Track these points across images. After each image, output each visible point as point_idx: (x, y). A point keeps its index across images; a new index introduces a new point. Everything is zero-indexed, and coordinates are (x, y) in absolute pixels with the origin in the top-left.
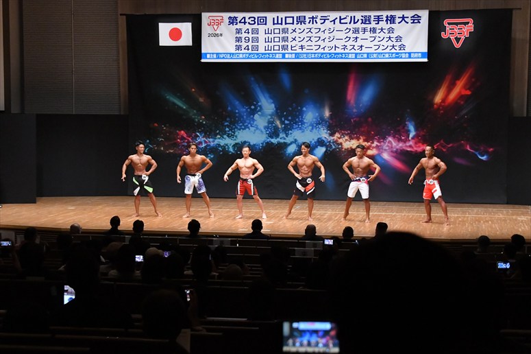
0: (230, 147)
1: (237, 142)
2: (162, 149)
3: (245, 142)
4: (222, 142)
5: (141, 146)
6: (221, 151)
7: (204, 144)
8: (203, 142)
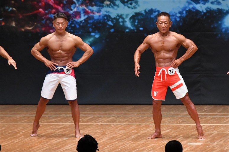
0: (127, 20)
1: (138, 10)
2: (14, 24)
4: (113, 12)
6: (111, 27)
7: (82, 15)
8: (82, 12)
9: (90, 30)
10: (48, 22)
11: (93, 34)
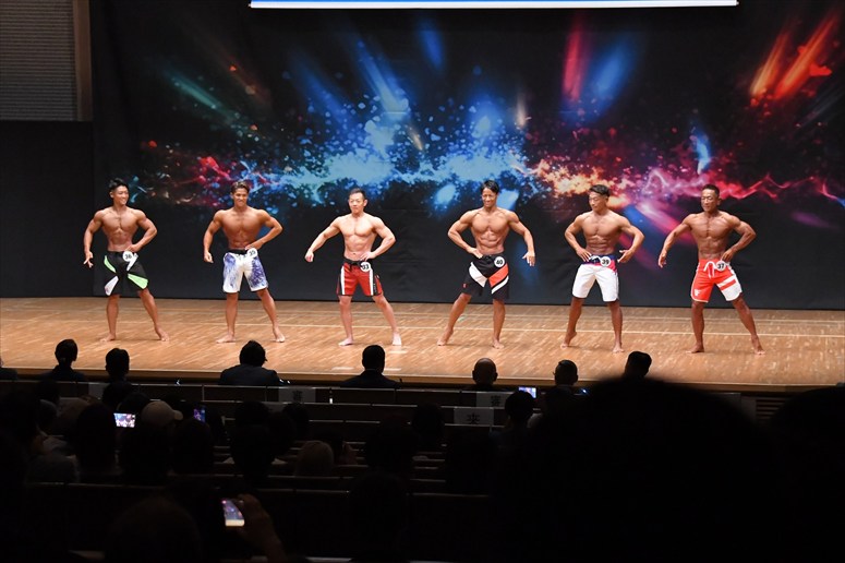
0: (314, 191)
1: (328, 180)
2: (167, 195)
3: (346, 181)
4: (297, 181)
5: (122, 189)
6: (293, 200)
7: (256, 184)
8: (255, 181)
9: (266, 203)
10: (211, 192)
11: (269, 209)
